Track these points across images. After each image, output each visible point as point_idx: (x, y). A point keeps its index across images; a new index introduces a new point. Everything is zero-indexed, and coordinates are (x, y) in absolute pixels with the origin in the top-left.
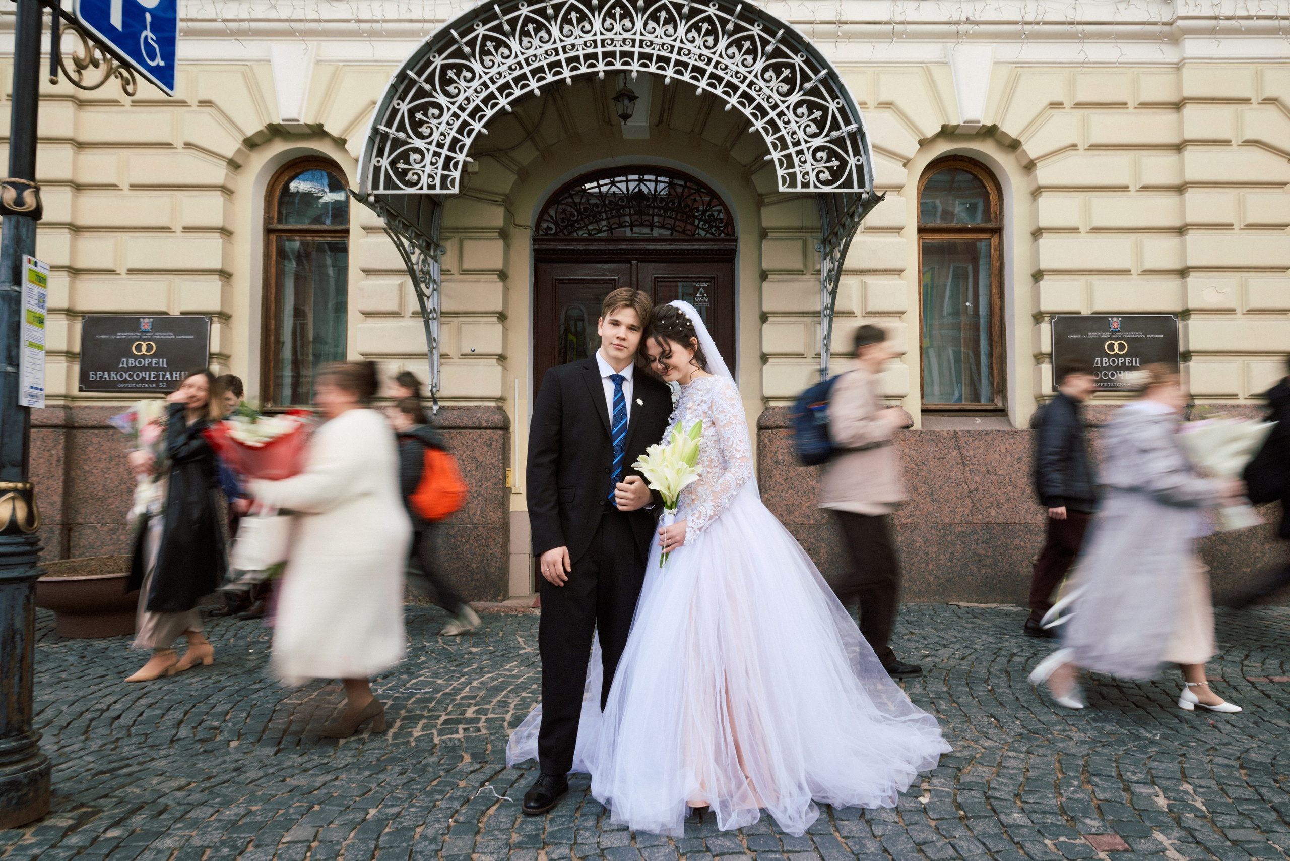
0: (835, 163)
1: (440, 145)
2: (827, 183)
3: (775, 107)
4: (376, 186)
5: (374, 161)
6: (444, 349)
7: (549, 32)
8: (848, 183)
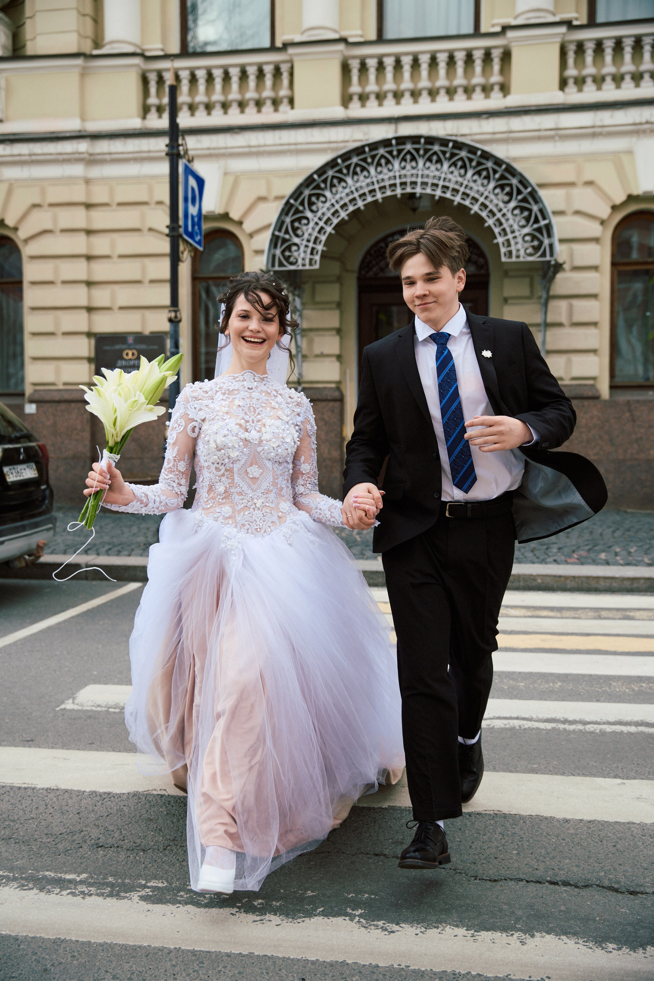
0: (536, 243)
1: (308, 241)
2: (530, 255)
3: (500, 210)
4: (273, 265)
5: (272, 251)
6: (304, 352)
7: (369, 172)
8: (544, 255)
